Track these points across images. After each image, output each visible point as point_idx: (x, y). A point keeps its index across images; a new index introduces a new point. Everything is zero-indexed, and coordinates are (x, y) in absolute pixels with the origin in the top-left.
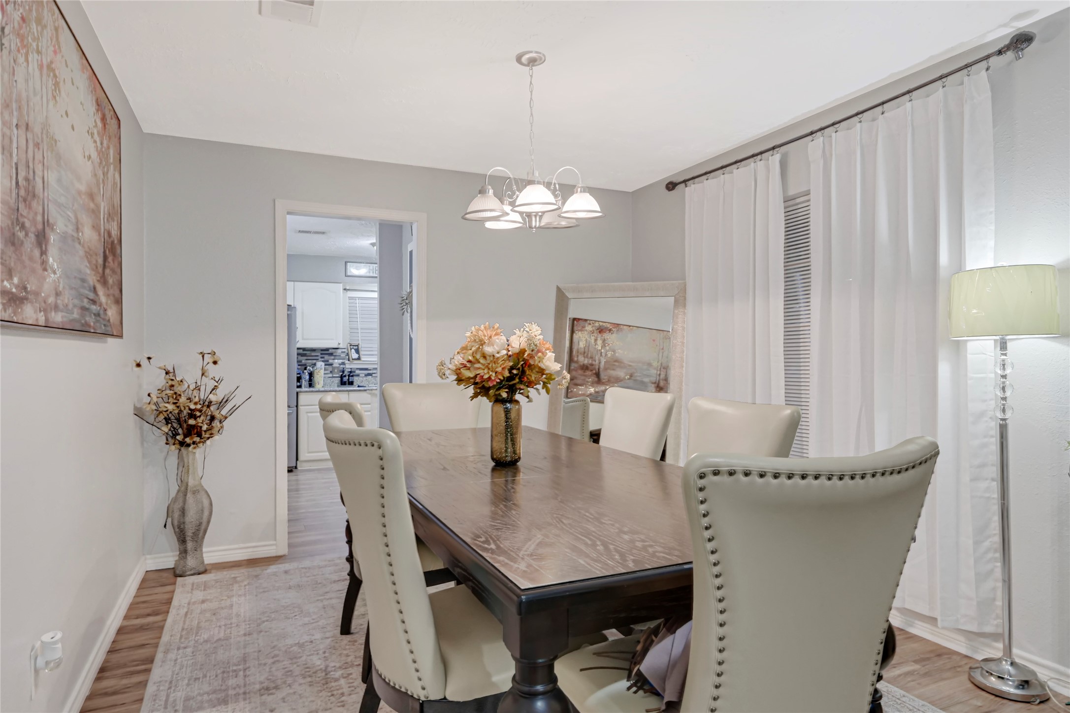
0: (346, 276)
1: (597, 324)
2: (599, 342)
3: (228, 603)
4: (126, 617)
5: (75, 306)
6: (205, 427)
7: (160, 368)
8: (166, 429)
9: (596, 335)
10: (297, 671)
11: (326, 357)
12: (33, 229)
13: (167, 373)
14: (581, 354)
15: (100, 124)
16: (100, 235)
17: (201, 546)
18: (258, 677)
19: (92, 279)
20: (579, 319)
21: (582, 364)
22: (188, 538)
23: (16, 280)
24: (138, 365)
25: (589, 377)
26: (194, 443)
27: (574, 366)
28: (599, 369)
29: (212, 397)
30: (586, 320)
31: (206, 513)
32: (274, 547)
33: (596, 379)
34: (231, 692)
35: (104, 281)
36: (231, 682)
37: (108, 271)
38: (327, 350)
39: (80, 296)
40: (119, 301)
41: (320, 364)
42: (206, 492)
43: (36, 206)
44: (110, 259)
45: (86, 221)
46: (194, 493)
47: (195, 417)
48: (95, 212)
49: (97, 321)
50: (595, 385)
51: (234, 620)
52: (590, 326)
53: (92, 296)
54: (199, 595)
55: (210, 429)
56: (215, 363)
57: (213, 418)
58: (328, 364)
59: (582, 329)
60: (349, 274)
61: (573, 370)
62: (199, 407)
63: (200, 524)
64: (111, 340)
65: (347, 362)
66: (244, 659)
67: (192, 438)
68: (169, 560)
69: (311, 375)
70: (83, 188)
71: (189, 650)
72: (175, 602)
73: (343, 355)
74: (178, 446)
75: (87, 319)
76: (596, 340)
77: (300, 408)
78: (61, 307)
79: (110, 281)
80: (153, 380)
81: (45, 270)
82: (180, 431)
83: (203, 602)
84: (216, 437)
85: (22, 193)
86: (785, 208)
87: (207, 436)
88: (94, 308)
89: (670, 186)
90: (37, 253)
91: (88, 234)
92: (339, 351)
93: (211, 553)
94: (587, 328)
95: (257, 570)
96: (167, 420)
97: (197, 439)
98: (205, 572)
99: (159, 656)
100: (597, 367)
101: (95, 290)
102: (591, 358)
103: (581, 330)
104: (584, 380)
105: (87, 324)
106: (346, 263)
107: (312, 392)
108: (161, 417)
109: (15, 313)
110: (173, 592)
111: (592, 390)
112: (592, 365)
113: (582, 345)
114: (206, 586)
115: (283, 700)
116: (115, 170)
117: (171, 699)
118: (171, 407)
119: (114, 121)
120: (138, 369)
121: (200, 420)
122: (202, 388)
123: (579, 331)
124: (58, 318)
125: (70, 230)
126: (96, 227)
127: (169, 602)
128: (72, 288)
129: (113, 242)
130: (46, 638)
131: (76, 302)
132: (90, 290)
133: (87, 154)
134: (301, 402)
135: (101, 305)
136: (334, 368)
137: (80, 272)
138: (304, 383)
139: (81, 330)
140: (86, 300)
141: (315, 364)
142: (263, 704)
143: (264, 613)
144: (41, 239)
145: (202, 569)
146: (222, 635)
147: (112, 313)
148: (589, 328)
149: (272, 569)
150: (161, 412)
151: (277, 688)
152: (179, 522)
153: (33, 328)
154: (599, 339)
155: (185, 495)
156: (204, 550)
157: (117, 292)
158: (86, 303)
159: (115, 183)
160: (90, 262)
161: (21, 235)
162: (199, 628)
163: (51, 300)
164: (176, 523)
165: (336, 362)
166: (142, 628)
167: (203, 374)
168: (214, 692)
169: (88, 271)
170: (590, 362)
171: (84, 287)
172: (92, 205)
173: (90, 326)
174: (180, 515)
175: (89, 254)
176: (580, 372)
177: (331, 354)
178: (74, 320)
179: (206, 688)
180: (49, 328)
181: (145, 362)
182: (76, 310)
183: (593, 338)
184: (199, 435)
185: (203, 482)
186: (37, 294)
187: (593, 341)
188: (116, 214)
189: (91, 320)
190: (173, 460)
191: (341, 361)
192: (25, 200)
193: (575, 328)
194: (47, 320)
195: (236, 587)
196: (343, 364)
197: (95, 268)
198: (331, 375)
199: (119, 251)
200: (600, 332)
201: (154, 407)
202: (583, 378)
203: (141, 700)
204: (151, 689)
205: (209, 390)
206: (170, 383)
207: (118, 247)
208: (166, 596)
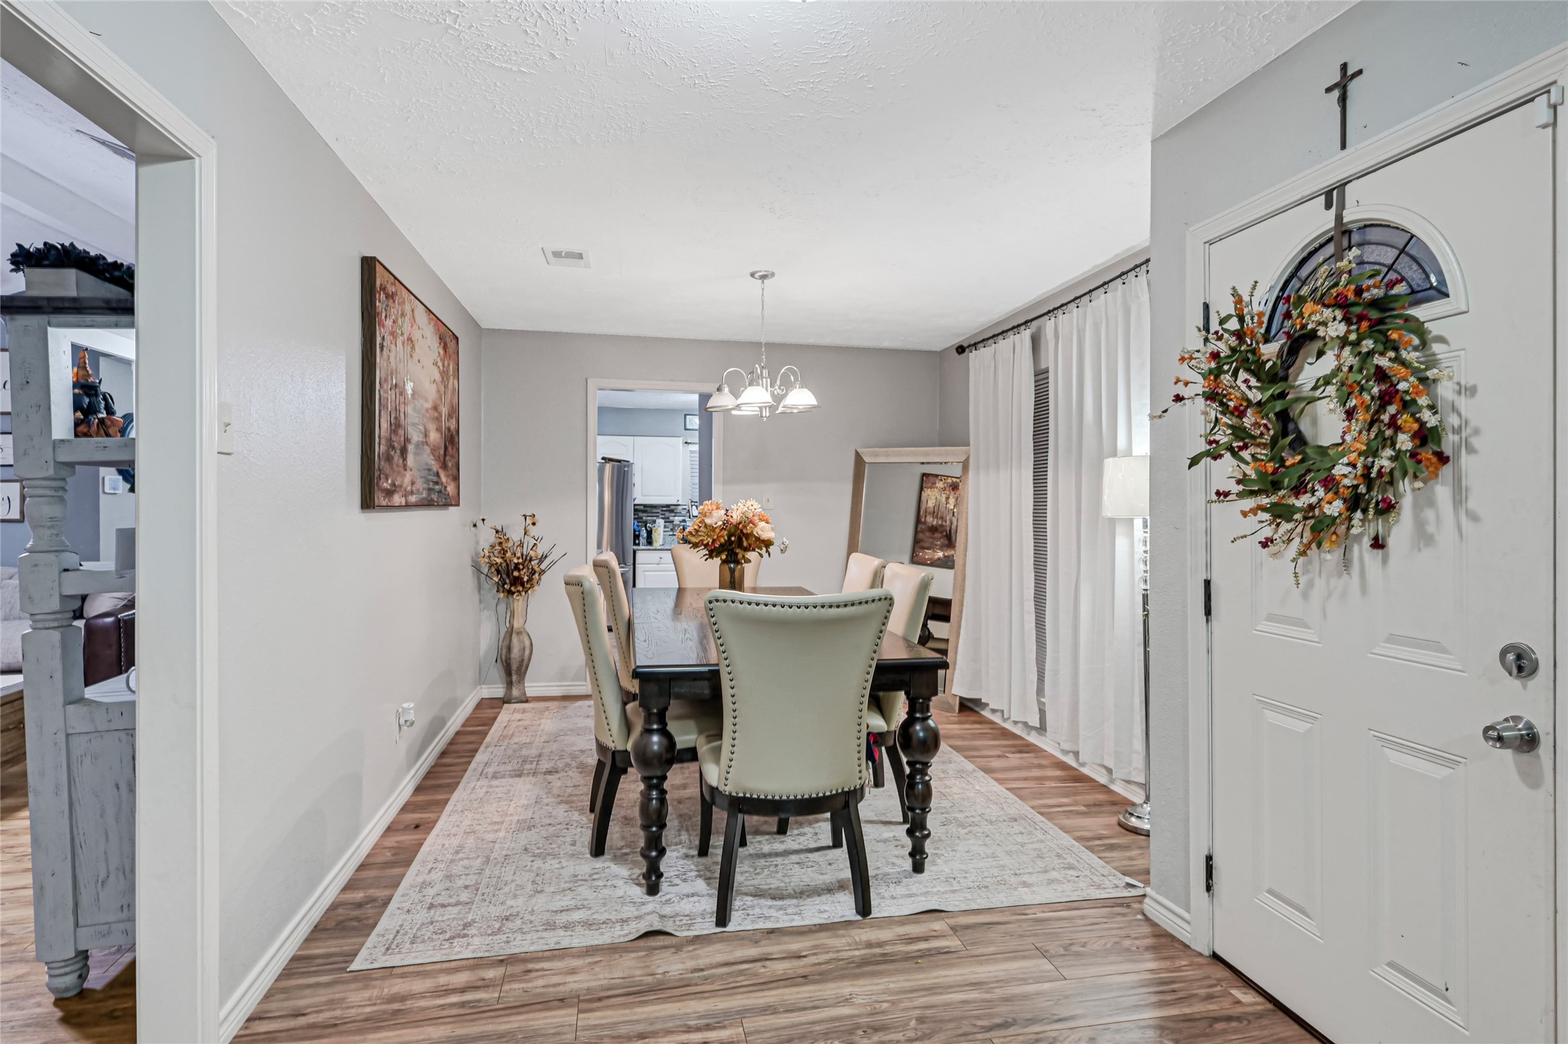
0: (686, 429)
1: (949, 480)
2: (952, 501)
3: (538, 722)
4: (464, 725)
5: (424, 489)
6: (526, 579)
7: (492, 528)
8: (496, 579)
9: (948, 493)
10: (574, 764)
11: (667, 514)
12: (399, 447)
13: (497, 532)
14: (930, 514)
15: (442, 352)
16: (442, 434)
17: (523, 679)
18: (545, 765)
19: (435, 466)
20: (929, 475)
21: (930, 525)
22: (513, 672)
23: (390, 481)
24: (475, 526)
25: (939, 539)
26: (518, 591)
27: (921, 526)
28: (950, 531)
29: (532, 553)
30: (937, 476)
31: (527, 652)
32: (584, 688)
33: (947, 542)
34: (525, 772)
35: (444, 466)
36: (528, 766)
37: (448, 458)
38: (668, 506)
39: (427, 481)
40: (456, 479)
41: (660, 522)
42: (528, 634)
43: (401, 432)
44: (450, 449)
45: (432, 427)
46: (519, 633)
47: (519, 570)
48: (438, 419)
49: (439, 496)
50: (945, 549)
51: (539, 733)
52: (941, 483)
53: (435, 479)
54: (518, 716)
55: (530, 580)
56: (534, 524)
57: (534, 572)
58: (667, 520)
59: (933, 486)
60: (688, 427)
61: (920, 532)
62: (520, 561)
63: (523, 660)
64: (451, 508)
65: (687, 519)
66: (540, 756)
67: (516, 587)
68: (498, 691)
69: (650, 533)
70: (429, 405)
71: (503, 748)
72: (499, 719)
73: (684, 512)
74: (506, 594)
75: (432, 496)
76: (948, 498)
77: (637, 566)
78: (415, 491)
79: (450, 465)
80: (487, 538)
81: (406, 470)
82: (508, 581)
83: (519, 720)
84: (536, 588)
85: (393, 427)
86: (1035, 382)
87: (529, 586)
88: (437, 487)
89: (960, 350)
90: (401, 461)
91: (434, 436)
92: (680, 508)
93: (532, 687)
94: (937, 485)
95: (567, 703)
96: (498, 572)
97: (521, 589)
98: (527, 701)
99: (482, 748)
100: (948, 529)
101: (438, 474)
102: (942, 518)
103: (931, 488)
104: (933, 543)
105: (432, 500)
106: (685, 415)
107: (649, 550)
108: (493, 570)
109: (389, 501)
110: (499, 713)
111: (940, 554)
112: (942, 526)
113: (931, 504)
114: (524, 711)
115: (559, 779)
116: (454, 379)
117: (485, 772)
118: (499, 561)
119: (454, 342)
120: (473, 529)
121: (522, 572)
122: (525, 546)
123: (928, 488)
124: (413, 499)
125: (421, 438)
126: (439, 430)
127: (495, 719)
128: (421, 477)
129: (452, 435)
130: (405, 705)
131: (425, 486)
132: (434, 476)
133: (432, 379)
134: (638, 561)
135: (442, 484)
136: (674, 526)
137: (427, 464)
138: (642, 540)
139: (427, 504)
140: (431, 483)
141: (654, 522)
142: (545, 779)
143: (562, 730)
144: (404, 451)
145: (524, 699)
146: (528, 741)
147: (451, 489)
148: (940, 485)
149: (580, 703)
150: (493, 565)
151: (557, 772)
152: (506, 657)
153: (400, 507)
154: (951, 497)
155: (511, 635)
156: (526, 685)
157: (455, 471)
158: (431, 485)
159: (454, 389)
160: (434, 456)
161: (392, 453)
162: (512, 735)
163: (409, 488)
164: (504, 658)
165: (677, 520)
166: (473, 733)
167: (525, 534)
168: (514, 770)
169: (433, 463)
170: (940, 522)
171: (430, 475)
172: (436, 414)
173: (434, 501)
174: (506, 652)
175: (433, 451)
176: (928, 534)
177: (672, 511)
178: (424, 499)
179: (509, 768)
180: (408, 506)
181: (480, 523)
182: (424, 492)
183: (944, 496)
184: (522, 584)
185: (526, 626)
186: (401, 486)
187: (944, 499)
188: (454, 412)
189: (435, 497)
190: (502, 607)
191: (681, 518)
192: (394, 431)
193: (924, 485)
194: (406, 502)
195: (547, 713)
196: (684, 521)
197: (437, 459)
198: (671, 533)
199: (456, 440)
200: (953, 489)
201: (487, 560)
202: (931, 540)
203: (466, 771)
204: (473, 765)
205: (530, 547)
206: (499, 540)
207: (456, 437)
208: (494, 715)
